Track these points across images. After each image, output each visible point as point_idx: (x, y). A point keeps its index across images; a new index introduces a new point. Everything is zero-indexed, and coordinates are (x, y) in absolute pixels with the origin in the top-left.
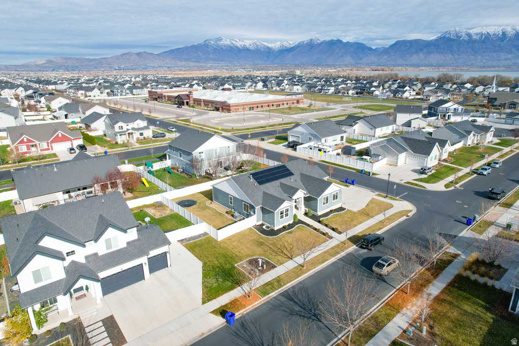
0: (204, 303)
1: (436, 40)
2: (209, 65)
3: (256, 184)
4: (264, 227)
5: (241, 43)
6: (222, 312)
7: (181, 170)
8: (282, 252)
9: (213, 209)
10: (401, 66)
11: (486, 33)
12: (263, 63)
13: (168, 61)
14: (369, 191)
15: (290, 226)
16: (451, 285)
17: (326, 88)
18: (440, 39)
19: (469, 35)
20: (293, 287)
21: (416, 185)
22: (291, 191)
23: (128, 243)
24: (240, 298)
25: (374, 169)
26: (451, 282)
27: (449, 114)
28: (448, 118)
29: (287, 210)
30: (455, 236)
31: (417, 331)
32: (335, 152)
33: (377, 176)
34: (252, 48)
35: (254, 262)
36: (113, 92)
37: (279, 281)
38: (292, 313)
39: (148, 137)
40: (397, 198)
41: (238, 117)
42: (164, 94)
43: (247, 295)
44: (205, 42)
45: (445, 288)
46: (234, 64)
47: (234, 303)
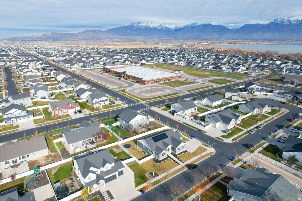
0: (135, 187)
1: (269, 24)
2: (133, 38)
3: (154, 142)
4: (156, 159)
5: (152, 25)
6: (141, 190)
7: (124, 128)
8: (161, 170)
9: (137, 150)
10: (247, 40)
11: (300, 20)
12: (165, 37)
13: (110, 35)
14: (200, 141)
15: (165, 159)
16: (214, 185)
17: (197, 64)
18: (271, 23)
19: (289, 21)
20: (163, 183)
21: (220, 139)
22: (166, 145)
23: (112, 167)
24: (146, 186)
25: (205, 129)
26: (215, 184)
27: (254, 91)
28: (254, 93)
29: (164, 154)
30: (225, 166)
31: (197, 199)
32: (190, 119)
33: (205, 133)
34: (159, 28)
35: (151, 173)
36: (84, 65)
37: (159, 181)
38: (162, 192)
39: (107, 104)
40: (210, 146)
41: (149, 88)
42: (111, 70)
43: (148, 186)
44: (131, 24)
45: (212, 186)
46: (148, 37)
47: (144, 188)
